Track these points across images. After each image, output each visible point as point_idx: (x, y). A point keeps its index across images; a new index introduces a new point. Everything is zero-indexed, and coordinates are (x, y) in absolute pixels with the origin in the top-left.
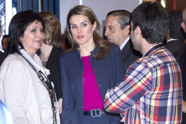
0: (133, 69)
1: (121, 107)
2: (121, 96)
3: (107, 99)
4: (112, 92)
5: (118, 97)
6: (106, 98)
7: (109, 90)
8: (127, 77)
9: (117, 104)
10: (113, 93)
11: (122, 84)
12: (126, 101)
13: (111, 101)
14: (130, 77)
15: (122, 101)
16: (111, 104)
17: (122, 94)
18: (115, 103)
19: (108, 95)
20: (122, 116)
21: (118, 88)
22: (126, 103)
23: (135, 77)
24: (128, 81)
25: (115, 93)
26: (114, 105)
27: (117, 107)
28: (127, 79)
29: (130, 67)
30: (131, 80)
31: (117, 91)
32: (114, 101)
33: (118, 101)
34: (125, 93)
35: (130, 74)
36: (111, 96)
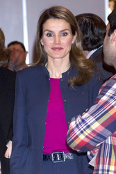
0: (109, 87)
1: (92, 140)
2: (92, 124)
3: (73, 130)
4: (79, 119)
5: (88, 127)
6: (71, 129)
7: (74, 118)
8: (99, 99)
9: (87, 137)
10: (80, 121)
11: (93, 108)
12: (98, 132)
13: (77, 132)
14: (105, 98)
15: (94, 132)
16: (77, 137)
17: (94, 122)
18: (84, 134)
19: (73, 124)
20: (90, 157)
21: (87, 114)
22: (99, 135)
23: (112, 98)
24: (101, 104)
25: (83, 121)
26: (82, 137)
27: (87, 140)
28: (100, 102)
29: (104, 85)
30: (106, 102)
31: (86, 118)
32: (82, 132)
33: (88, 132)
34: (97, 120)
35: (104, 95)
36: (77, 126)
